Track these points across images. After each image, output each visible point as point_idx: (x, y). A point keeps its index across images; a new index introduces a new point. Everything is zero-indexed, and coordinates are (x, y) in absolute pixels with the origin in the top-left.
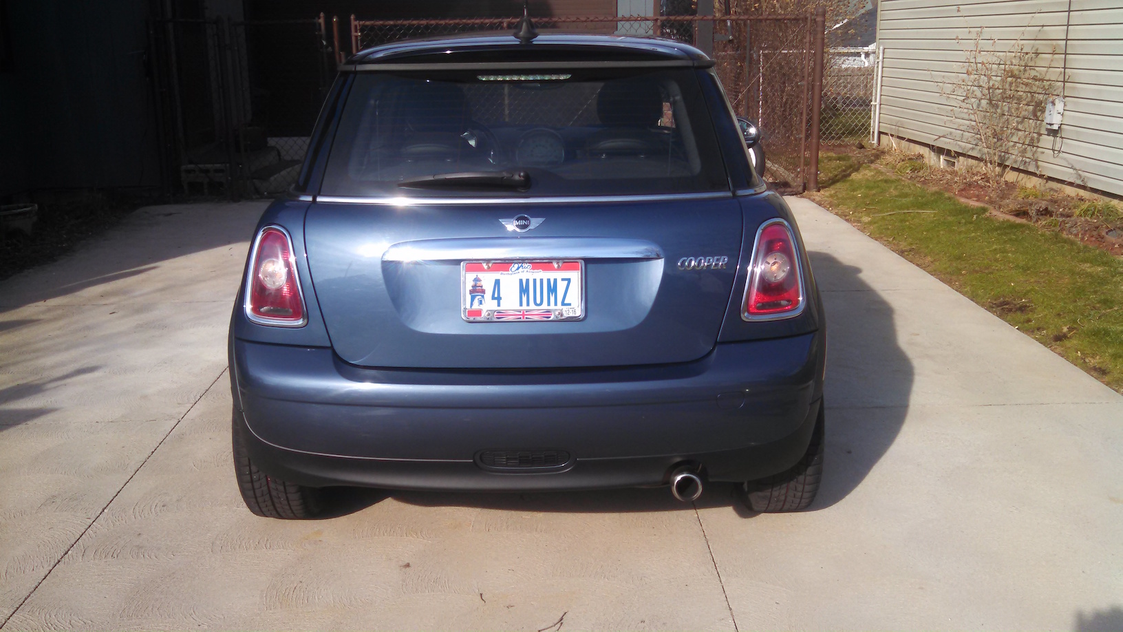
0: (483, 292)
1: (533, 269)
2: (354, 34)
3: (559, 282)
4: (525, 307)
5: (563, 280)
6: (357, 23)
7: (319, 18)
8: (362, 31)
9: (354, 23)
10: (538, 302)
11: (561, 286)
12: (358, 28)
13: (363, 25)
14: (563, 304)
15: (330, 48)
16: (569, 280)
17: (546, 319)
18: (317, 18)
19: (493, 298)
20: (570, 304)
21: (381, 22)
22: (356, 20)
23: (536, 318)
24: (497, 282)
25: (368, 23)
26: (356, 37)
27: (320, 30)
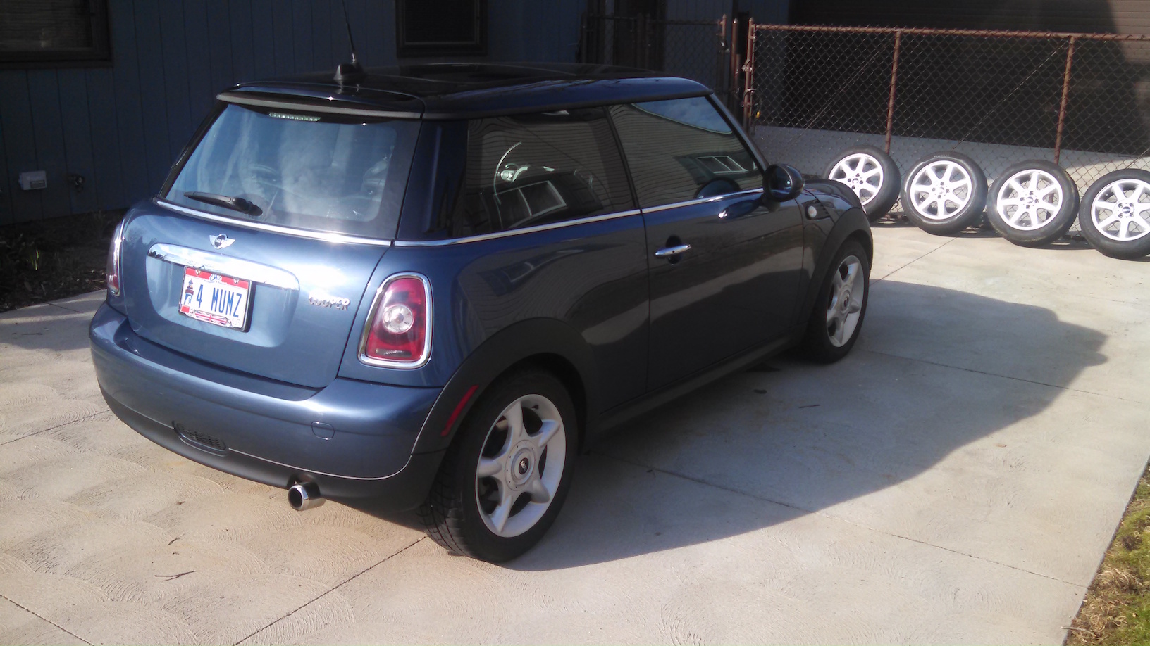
0: (192, 293)
1: (222, 281)
2: (750, 37)
3: (235, 295)
4: (213, 312)
5: (238, 294)
6: (753, 26)
7: (722, 20)
8: (757, 34)
9: (752, 26)
10: (221, 310)
11: (236, 298)
12: (754, 31)
13: (759, 29)
14: (234, 315)
15: (728, 50)
16: (240, 295)
17: (222, 325)
18: (719, 20)
19: (197, 300)
20: (237, 316)
21: (776, 27)
22: (753, 23)
23: (216, 323)
24: (202, 286)
25: (764, 27)
26: (752, 40)
27: (721, 31)
